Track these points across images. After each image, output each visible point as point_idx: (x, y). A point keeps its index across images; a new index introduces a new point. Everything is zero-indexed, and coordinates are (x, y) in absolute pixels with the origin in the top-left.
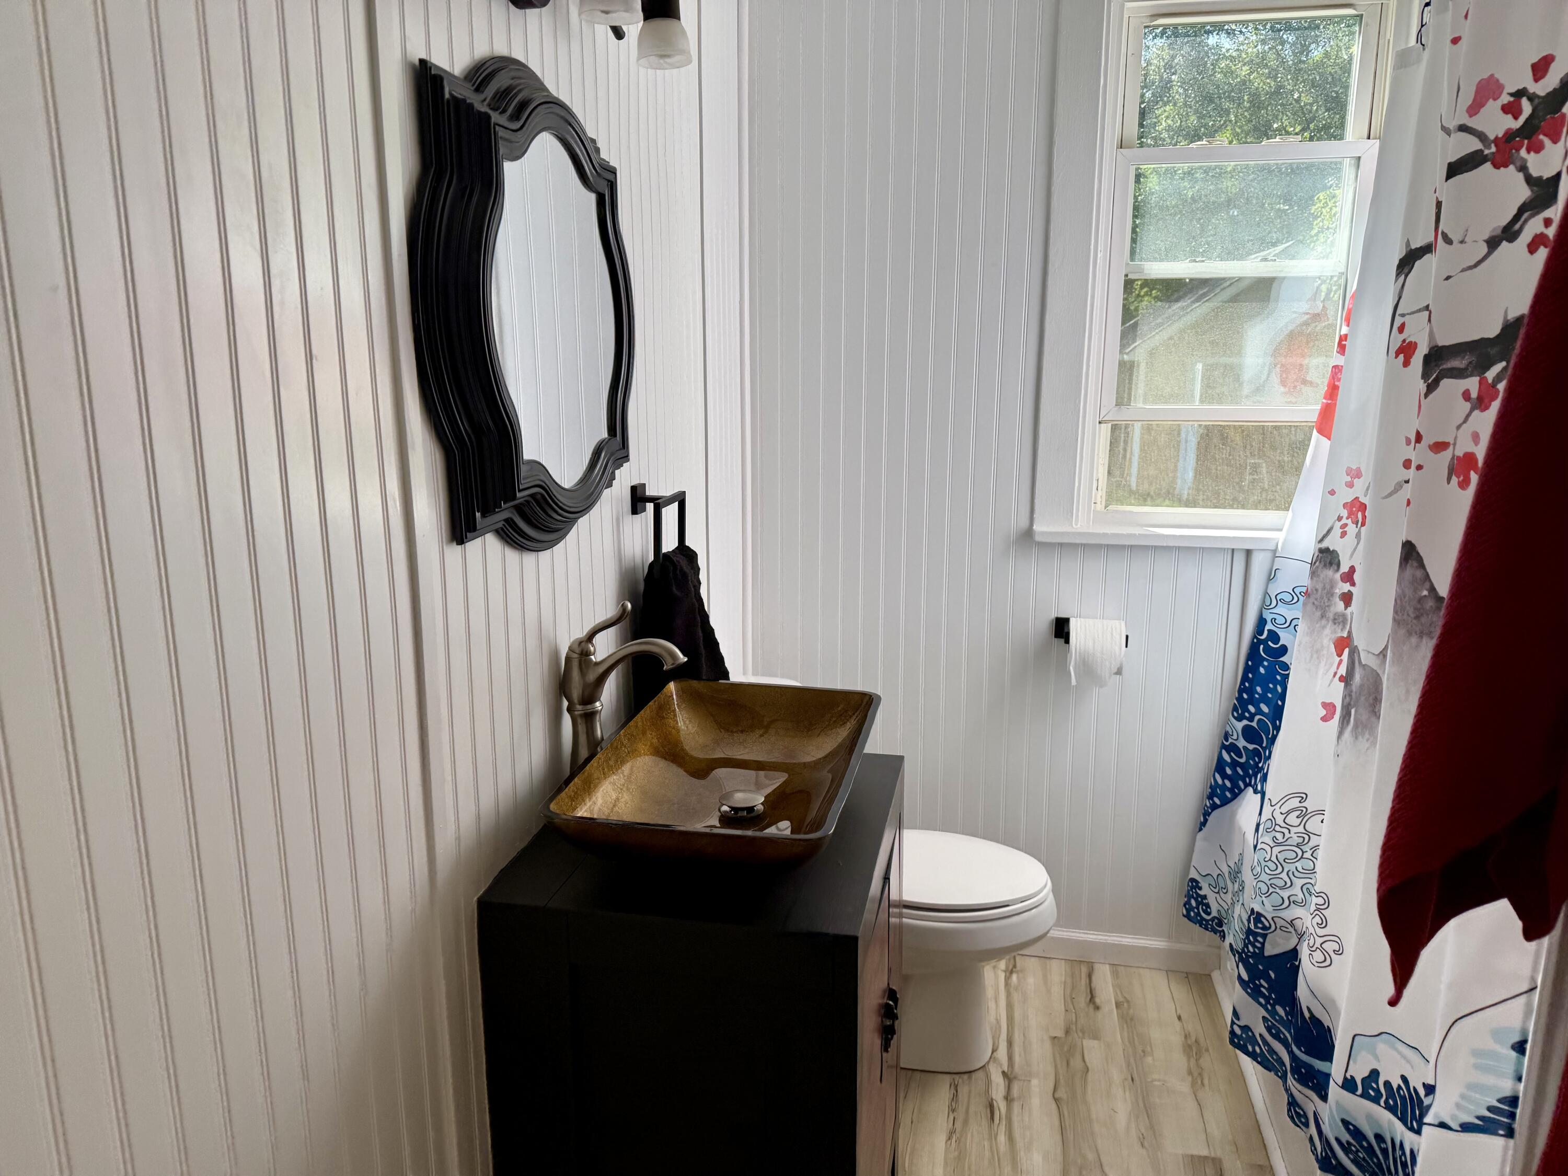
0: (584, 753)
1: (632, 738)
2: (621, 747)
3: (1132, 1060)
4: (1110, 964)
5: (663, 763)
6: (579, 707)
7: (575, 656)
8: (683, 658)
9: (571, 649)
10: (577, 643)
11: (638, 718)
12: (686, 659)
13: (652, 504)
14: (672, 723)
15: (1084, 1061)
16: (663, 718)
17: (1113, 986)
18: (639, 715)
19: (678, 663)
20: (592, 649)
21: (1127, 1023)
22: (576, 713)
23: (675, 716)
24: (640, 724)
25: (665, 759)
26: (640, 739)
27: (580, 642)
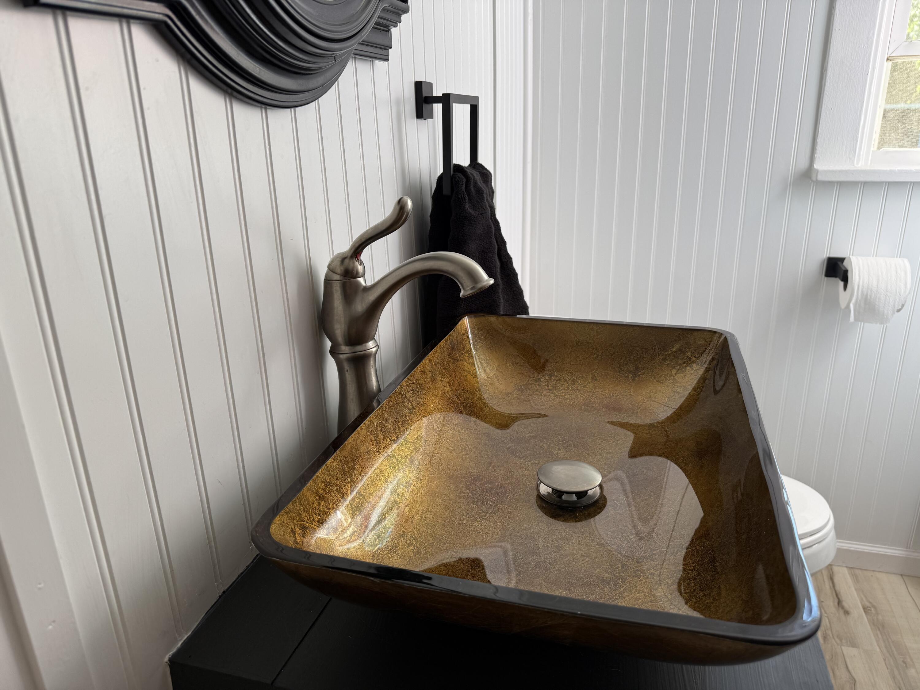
0: (354, 411)
1: (418, 388)
2: (403, 402)
3: (896, 673)
4: (847, 567)
5: (456, 419)
6: (345, 349)
7: (337, 277)
8: (487, 280)
9: (331, 269)
10: (339, 259)
11: (425, 362)
12: (492, 281)
13: (440, 105)
14: (467, 367)
15: (849, 671)
16: (457, 360)
17: (856, 589)
18: (427, 358)
19: (479, 286)
20: (360, 268)
21: (879, 629)
22: (341, 356)
23: (471, 357)
24: (428, 368)
25: (461, 412)
26: (429, 389)
27: (343, 259)
